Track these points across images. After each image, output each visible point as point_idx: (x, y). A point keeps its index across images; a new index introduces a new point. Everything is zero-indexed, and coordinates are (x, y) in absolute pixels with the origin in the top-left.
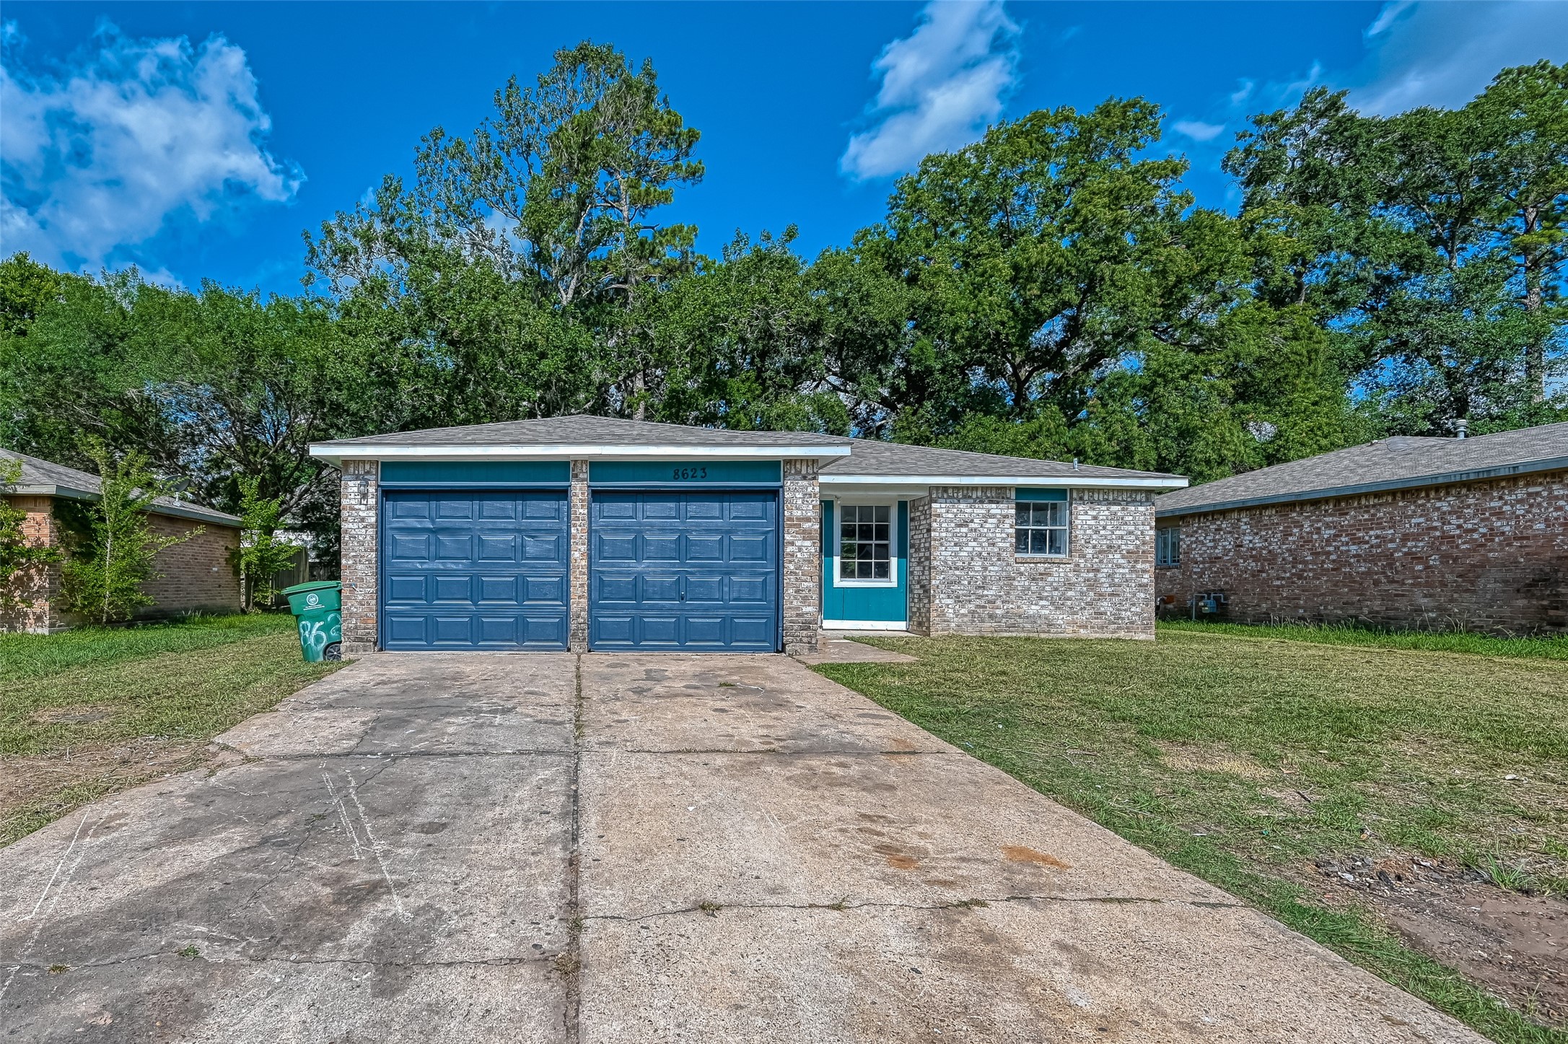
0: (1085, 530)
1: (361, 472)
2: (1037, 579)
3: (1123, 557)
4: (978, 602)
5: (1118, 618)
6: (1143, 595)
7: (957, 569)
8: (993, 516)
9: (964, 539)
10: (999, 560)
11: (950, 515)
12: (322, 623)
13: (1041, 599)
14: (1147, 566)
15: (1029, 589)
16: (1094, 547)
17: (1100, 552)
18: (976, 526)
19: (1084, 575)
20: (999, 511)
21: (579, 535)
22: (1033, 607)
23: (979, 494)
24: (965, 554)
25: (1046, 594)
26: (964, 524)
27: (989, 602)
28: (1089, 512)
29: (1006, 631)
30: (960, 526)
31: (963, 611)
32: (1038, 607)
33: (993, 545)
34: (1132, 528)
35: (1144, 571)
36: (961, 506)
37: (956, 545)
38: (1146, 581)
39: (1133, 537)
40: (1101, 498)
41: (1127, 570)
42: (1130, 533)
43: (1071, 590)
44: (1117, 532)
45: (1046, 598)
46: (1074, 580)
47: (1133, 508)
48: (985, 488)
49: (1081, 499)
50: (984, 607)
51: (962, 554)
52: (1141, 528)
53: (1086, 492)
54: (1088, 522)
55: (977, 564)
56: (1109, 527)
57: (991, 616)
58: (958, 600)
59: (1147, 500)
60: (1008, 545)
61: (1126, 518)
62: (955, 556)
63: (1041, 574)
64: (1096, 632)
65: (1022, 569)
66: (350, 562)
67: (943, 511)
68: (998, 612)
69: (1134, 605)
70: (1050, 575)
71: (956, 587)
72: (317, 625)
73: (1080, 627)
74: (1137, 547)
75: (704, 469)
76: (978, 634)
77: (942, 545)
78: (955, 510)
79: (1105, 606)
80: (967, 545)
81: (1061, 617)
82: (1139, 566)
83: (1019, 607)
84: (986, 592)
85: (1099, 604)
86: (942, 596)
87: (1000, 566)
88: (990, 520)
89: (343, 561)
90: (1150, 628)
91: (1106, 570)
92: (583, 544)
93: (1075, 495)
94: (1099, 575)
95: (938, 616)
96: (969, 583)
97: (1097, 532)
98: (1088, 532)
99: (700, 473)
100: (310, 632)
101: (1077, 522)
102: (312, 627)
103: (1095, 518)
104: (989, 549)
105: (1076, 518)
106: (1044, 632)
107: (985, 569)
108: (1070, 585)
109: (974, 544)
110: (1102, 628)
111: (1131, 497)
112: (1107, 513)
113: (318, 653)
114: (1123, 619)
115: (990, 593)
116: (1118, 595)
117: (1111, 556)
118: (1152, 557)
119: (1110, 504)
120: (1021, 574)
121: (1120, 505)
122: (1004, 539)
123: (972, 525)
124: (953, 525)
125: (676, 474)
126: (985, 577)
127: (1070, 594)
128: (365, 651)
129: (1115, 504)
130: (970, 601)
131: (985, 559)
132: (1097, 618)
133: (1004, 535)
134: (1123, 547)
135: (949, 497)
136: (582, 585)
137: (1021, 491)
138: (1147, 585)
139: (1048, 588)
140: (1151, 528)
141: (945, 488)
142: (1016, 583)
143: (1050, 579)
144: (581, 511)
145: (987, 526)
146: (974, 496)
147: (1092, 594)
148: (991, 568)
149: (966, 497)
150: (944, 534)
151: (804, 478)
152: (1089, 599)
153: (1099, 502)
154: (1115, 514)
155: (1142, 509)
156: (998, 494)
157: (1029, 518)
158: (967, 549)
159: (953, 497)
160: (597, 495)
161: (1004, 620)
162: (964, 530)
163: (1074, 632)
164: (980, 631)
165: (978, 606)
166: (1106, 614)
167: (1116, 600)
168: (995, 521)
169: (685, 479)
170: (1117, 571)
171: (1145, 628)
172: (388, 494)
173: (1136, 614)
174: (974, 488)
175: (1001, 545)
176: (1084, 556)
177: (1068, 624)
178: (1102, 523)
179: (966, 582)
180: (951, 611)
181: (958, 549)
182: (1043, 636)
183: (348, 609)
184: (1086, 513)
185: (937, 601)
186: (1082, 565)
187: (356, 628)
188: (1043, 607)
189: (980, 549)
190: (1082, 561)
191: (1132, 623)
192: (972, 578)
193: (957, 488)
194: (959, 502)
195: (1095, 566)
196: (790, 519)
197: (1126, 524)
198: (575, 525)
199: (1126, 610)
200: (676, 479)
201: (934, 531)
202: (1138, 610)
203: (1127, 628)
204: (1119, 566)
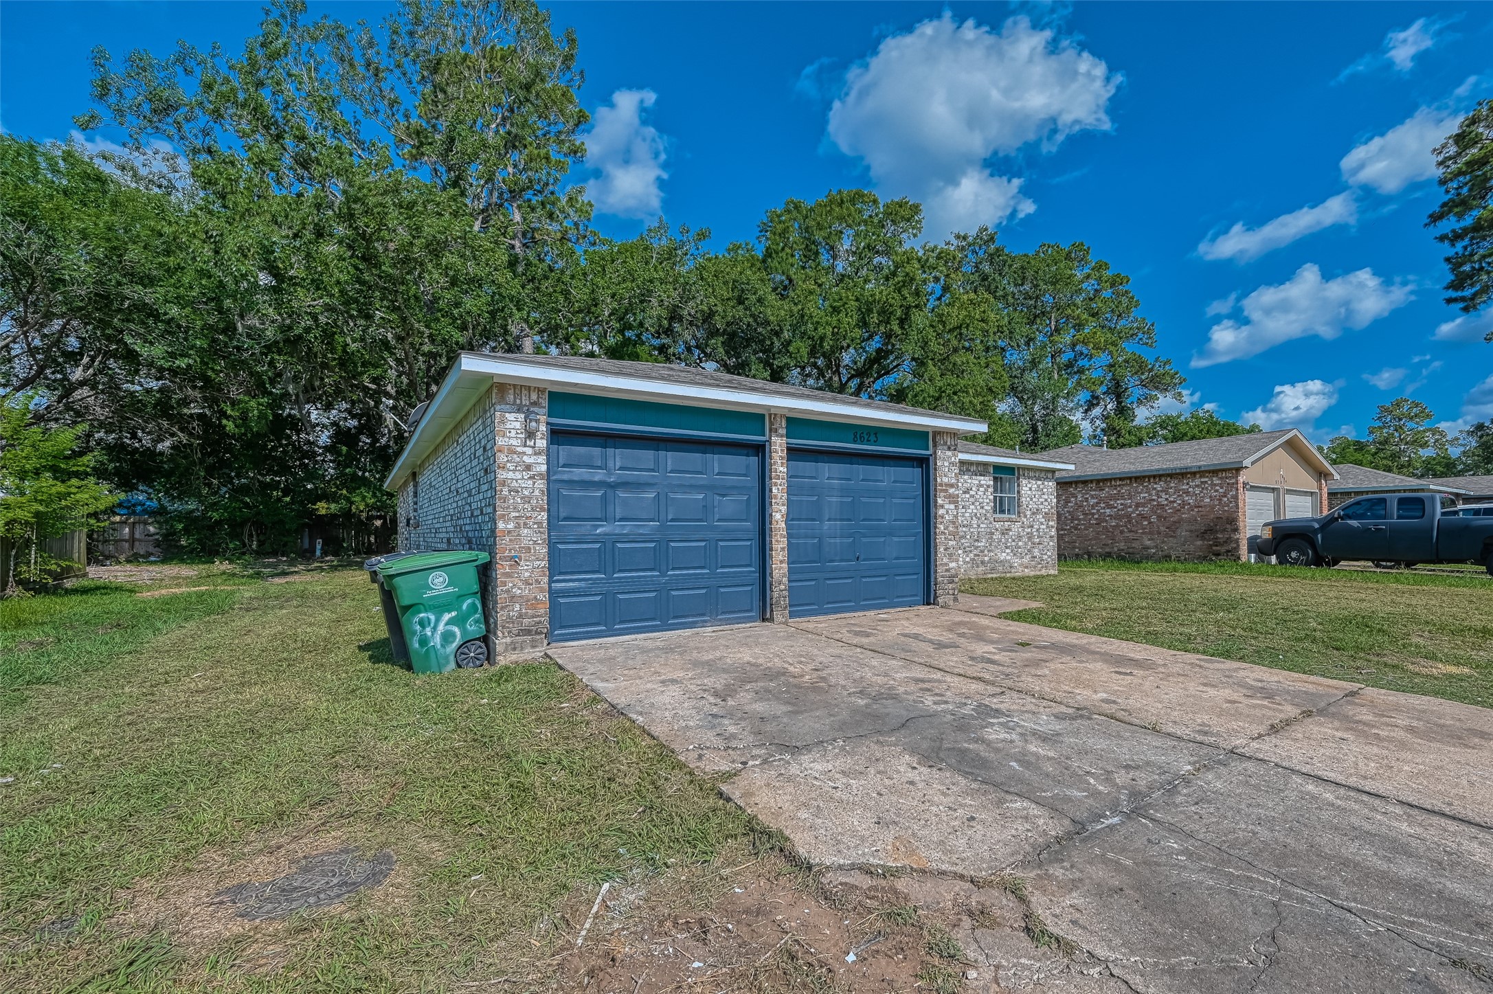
0: (1026, 498)
1: (525, 402)
2: (1004, 534)
5: (1042, 560)
6: (1052, 544)
7: (964, 526)
10: (986, 519)
12: (454, 614)
13: (1006, 548)
14: (1053, 523)
15: (1001, 541)
18: (973, 493)
19: (1026, 530)
20: (985, 482)
21: (779, 495)
22: (1003, 554)
23: (975, 468)
25: (1008, 544)
26: (967, 491)
28: (1028, 485)
29: (990, 573)
32: (1006, 553)
33: (983, 508)
34: (1046, 497)
35: (1052, 527)
36: (965, 477)
38: (1053, 534)
39: (1047, 504)
40: (1033, 475)
42: (1046, 500)
44: (1041, 500)
45: (1009, 548)
46: (1022, 533)
47: (1046, 483)
48: (978, 464)
49: (1024, 475)
51: (966, 515)
52: (1050, 497)
53: (1026, 470)
54: (1027, 492)
56: (1037, 496)
58: (965, 550)
59: (1053, 478)
60: (991, 507)
61: (1044, 490)
62: (963, 516)
63: (1006, 530)
64: (1032, 571)
65: (996, 525)
66: (511, 526)
68: (986, 558)
69: (1048, 550)
70: (1010, 530)
71: (964, 541)
72: (447, 617)
74: (1049, 510)
75: (876, 434)
79: (1036, 552)
82: (1050, 524)
83: (997, 555)
85: (1033, 550)
87: (986, 524)
88: (981, 489)
89: (501, 525)
92: (783, 505)
93: (1020, 472)
96: (970, 537)
98: (1028, 499)
99: (873, 438)
100: (435, 628)
101: (1022, 492)
102: (437, 621)
103: (1030, 489)
104: (981, 511)
105: (1022, 487)
107: (979, 526)
110: (1035, 567)
111: (1045, 475)
112: (1036, 486)
113: (447, 658)
117: (1038, 517)
118: (1055, 517)
119: (1037, 479)
120: (997, 530)
121: (1041, 480)
122: (989, 503)
125: (855, 436)
127: (1020, 544)
128: (533, 647)
130: (971, 551)
131: (979, 519)
132: (1033, 561)
133: (989, 500)
136: (783, 549)
137: (994, 467)
138: (1053, 537)
139: (1009, 540)
140: (1054, 497)
142: (994, 537)
143: (1010, 533)
144: (781, 469)
145: (979, 493)
148: (982, 525)
151: (949, 449)
152: (1029, 548)
154: (1039, 487)
155: (1050, 484)
156: (987, 469)
157: (998, 488)
158: (969, 511)
160: (794, 453)
161: (989, 565)
162: (967, 496)
163: (1022, 571)
166: (1036, 558)
169: (862, 443)
170: (1041, 527)
171: (1053, 566)
172: (558, 435)
173: (1049, 557)
174: (972, 463)
175: (986, 508)
176: (1026, 517)
178: (1034, 493)
182: (1008, 573)
183: (508, 591)
184: (1026, 486)
186: (1025, 523)
187: (521, 616)
190: (1025, 520)
191: (1048, 563)
192: (972, 533)
194: (964, 474)
195: (1031, 524)
196: (941, 485)
197: (1044, 494)
198: (776, 484)
199: (1045, 554)
200: (855, 442)
202: (1050, 554)
203: (1046, 566)
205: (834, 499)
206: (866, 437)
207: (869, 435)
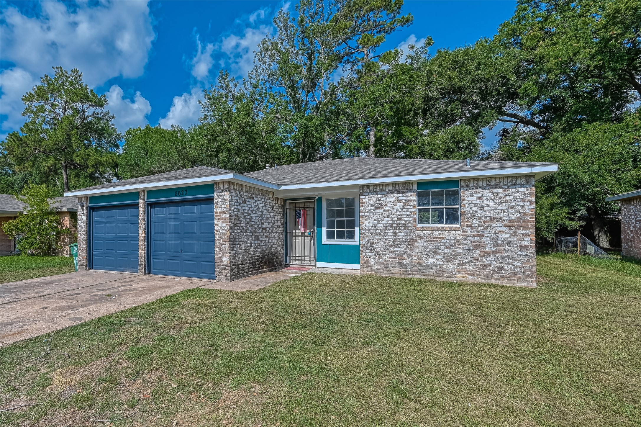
0: (471, 208)
1: (82, 201)
2: (433, 241)
3: (505, 225)
4: (391, 255)
5: (502, 270)
6: (523, 253)
7: (376, 234)
8: (401, 201)
9: (381, 217)
10: (405, 229)
11: (371, 202)
13: (437, 254)
14: (527, 232)
15: (427, 247)
16: (479, 219)
17: (484, 222)
18: (389, 208)
19: (471, 238)
20: (404, 198)
22: (430, 259)
23: (391, 188)
24: (382, 225)
25: (440, 251)
26: (381, 207)
27: (398, 255)
28: (475, 195)
29: (410, 274)
30: (378, 208)
31: (380, 260)
32: (434, 260)
33: (401, 219)
34: (513, 204)
35: (525, 236)
36: (379, 196)
37: (375, 220)
38: (526, 243)
39: (514, 211)
40: (485, 184)
41: (509, 235)
42: (512, 208)
43: (460, 248)
44: (500, 208)
45: (440, 254)
46: (462, 242)
47: (514, 190)
48: (394, 184)
49: (467, 186)
50: (394, 258)
51: (379, 225)
52: (522, 204)
53: (472, 181)
54: (474, 202)
55: (390, 232)
56: (491, 205)
57: (400, 264)
58: (377, 253)
59: (527, 183)
60: (411, 219)
61: (508, 198)
62: (375, 227)
63: (436, 238)
64: (482, 278)
65: (422, 234)
66: (80, 235)
67: (367, 200)
68: (404, 261)
69: (516, 260)
70: (444, 238)
71: (376, 246)
73: (468, 274)
74: (518, 218)
76: (390, 275)
77: (366, 220)
78: (375, 199)
79: (490, 260)
80: (383, 220)
81: (452, 266)
82: (520, 232)
83: (419, 259)
84: (396, 249)
85: (484, 259)
86: (367, 251)
87: (406, 233)
88: (398, 204)
90: (531, 278)
91: (489, 235)
93: (462, 184)
94: (484, 239)
95: (365, 263)
96: (385, 243)
97: (481, 208)
98: (474, 208)
101: (464, 202)
103: (480, 198)
104: (398, 222)
105: (464, 200)
106: (439, 276)
107: (396, 234)
108: (459, 245)
109: (388, 219)
110: (487, 275)
111: (511, 181)
112: (490, 194)
114: (506, 270)
115: (399, 249)
116: (501, 253)
117: (494, 225)
118: (532, 225)
119: (492, 188)
120: (421, 238)
121: (501, 188)
122: (408, 215)
123: (386, 208)
124: (373, 208)
126: (395, 240)
127: (459, 251)
129: (497, 188)
130: (385, 254)
131: (395, 228)
132: (483, 269)
133: (408, 213)
134: (505, 218)
135: (370, 191)
137: (421, 184)
138: (527, 246)
139: (441, 247)
140: (531, 204)
141: (368, 186)
142: (418, 244)
143: (442, 241)
144: (142, 212)
145: (397, 207)
146: (387, 190)
147: (478, 252)
148: (400, 234)
149: (381, 191)
150: (368, 214)
152: (475, 255)
153: (483, 187)
154: (497, 194)
155: (523, 190)
156: (404, 187)
157: (429, 201)
158: (383, 222)
159: (373, 191)
160: (153, 205)
161: (409, 267)
162: (381, 211)
163: (463, 277)
164: (392, 273)
165: (390, 258)
166: (490, 266)
167: (499, 256)
168: (402, 204)
170: (500, 235)
171: (527, 278)
173: (519, 267)
174: (387, 184)
175: (406, 219)
176: (470, 225)
177: (458, 271)
178: (486, 202)
179: (382, 243)
180: (372, 260)
181: (376, 222)
182: (438, 279)
184: (472, 196)
185: (364, 254)
186: (469, 232)
187: (81, 260)
188: (437, 259)
189: (391, 222)
190: (469, 228)
191: (515, 273)
192: (386, 240)
193: (375, 185)
194: (377, 194)
195: (480, 232)
197: (507, 201)
198: (140, 219)
199: (508, 264)
201: (362, 212)
202: (519, 264)
203: (510, 277)
204: (502, 232)
205: (172, 223)
206: (181, 193)
207: (183, 191)
